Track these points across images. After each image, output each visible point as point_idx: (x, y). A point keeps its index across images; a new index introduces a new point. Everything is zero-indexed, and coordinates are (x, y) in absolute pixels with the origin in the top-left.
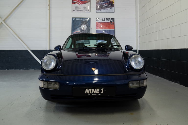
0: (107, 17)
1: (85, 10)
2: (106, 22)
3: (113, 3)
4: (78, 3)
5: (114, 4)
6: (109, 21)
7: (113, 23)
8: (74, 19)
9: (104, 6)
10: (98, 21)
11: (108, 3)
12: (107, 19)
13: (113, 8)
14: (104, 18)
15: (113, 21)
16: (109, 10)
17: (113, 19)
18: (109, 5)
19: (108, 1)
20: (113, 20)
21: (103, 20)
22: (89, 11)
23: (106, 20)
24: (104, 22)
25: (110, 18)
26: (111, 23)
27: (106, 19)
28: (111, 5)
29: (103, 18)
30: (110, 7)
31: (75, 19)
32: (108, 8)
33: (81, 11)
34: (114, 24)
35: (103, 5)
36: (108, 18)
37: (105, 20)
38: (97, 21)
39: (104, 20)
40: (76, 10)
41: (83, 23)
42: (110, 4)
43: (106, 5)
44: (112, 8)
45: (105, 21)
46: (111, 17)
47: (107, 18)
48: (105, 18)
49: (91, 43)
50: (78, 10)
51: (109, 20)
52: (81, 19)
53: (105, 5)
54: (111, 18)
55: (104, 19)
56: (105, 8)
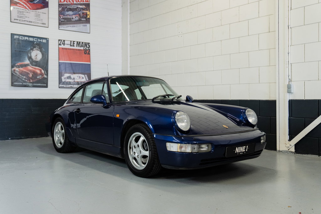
0: (79, 41)
1: (39, 22)
2: (77, 50)
3: (88, 17)
4: (25, 5)
5: (89, 18)
6: (82, 48)
7: (88, 52)
8: (15, 37)
9: (73, 19)
10: (62, 46)
11: (79, 15)
12: (78, 43)
13: (88, 25)
14: (72, 42)
15: (87, 49)
16: (80, 27)
17: (87, 44)
18: (83, 19)
19: (79, 11)
20: (88, 46)
21: (72, 44)
22: (45, 24)
23: (77, 46)
24: (73, 49)
25: (83, 43)
26: (85, 52)
27: (76, 43)
28: (85, 19)
29: (71, 41)
30: (82, 23)
31: (18, 37)
32: (80, 23)
33: (30, 23)
34: (89, 54)
35: (72, 17)
36: (80, 42)
37: (75, 45)
38: (60, 46)
39: (74, 46)
40: (19, 19)
41: (34, 47)
42: (83, 17)
43: (77, 18)
44: (86, 26)
45: (75, 48)
46: (84, 41)
47: (77, 42)
48: (74, 42)
49: (48, 86)
50: (24, 19)
51: (82, 46)
52: (31, 39)
53: (74, 18)
54: (85, 43)
55: (74, 44)
56: (74, 23)
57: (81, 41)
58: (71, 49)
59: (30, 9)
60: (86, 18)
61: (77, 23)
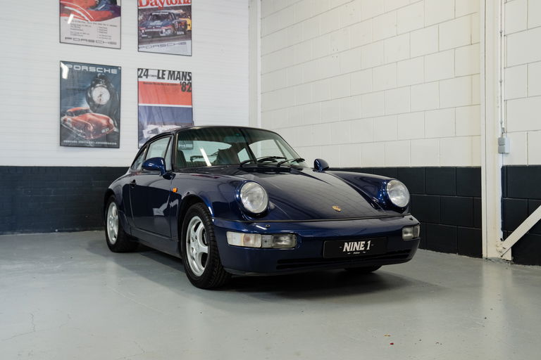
0: (172, 69)
1: (105, 40)
2: (168, 84)
3: (189, 28)
4: (83, 15)
5: (190, 31)
6: (178, 82)
7: (187, 87)
9: (162, 32)
10: (144, 79)
11: (173, 25)
12: (171, 74)
13: (188, 42)
14: (161, 72)
15: (187, 82)
16: (175, 46)
17: (186, 76)
18: (178, 33)
19: (173, 20)
20: (188, 78)
21: (160, 76)
22: (115, 43)
23: (168, 79)
24: (162, 84)
25: (179, 72)
26: (182, 88)
27: (167, 73)
28: (183, 33)
29: (159, 71)
30: (178, 39)
32: (175, 40)
33: (91, 43)
34: (190, 91)
35: (160, 30)
36: (174, 72)
37: (166, 76)
38: (140, 80)
39: (163, 78)
40: (72, 37)
41: (98, 82)
42: (178, 30)
43: (169, 32)
44: (185, 43)
45: (166, 81)
46: (181, 70)
47: (170, 71)
48: (163, 71)
50: (81, 38)
51: (177, 78)
52: (92, 69)
53: (164, 31)
54: (183, 72)
55: (163, 74)
56: (164, 41)
57: (176, 69)
58: (159, 84)
59: (91, 20)
60: (184, 30)
61: (168, 40)
